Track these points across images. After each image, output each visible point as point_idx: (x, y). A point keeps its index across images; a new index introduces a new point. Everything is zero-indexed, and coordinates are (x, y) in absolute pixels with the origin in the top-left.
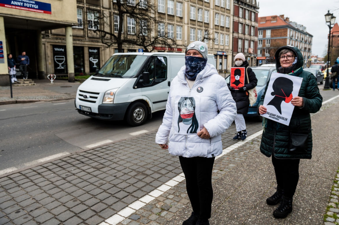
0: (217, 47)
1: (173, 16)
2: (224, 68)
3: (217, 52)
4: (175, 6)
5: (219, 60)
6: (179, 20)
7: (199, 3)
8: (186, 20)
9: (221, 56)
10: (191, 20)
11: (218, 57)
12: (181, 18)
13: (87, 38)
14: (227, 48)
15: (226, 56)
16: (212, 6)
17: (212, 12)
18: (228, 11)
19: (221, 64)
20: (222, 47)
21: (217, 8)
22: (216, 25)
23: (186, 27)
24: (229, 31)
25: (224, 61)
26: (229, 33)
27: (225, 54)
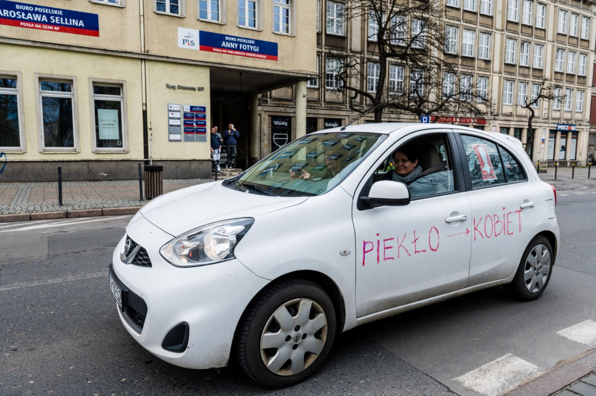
0: (557, 115)
1: (473, 59)
2: (570, 156)
3: (556, 125)
4: (478, 40)
5: (560, 142)
6: (483, 65)
7: (523, 31)
8: (496, 65)
9: (565, 134)
10: (506, 65)
11: (559, 134)
12: (488, 62)
13: (323, 103)
14: (579, 116)
15: (576, 134)
16: (550, 36)
17: (549, 47)
18: (585, 44)
19: (564, 148)
20: (568, 116)
21: (560, 38)
22: (556, 73)
23: (496, 78)
24: (584, 84)
25: (571, 142)
26: (584, 87)
27: (573, 128)
